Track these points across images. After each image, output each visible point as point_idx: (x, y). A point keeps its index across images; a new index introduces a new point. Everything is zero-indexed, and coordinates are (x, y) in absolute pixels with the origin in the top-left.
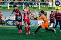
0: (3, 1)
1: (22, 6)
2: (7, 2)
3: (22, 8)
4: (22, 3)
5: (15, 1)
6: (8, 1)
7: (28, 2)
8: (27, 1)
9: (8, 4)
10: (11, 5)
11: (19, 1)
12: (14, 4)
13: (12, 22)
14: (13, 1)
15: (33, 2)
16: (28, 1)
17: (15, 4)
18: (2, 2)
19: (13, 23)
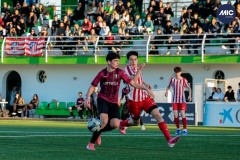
0: (128, 35)
1: (196, 52)
2: (142, 38)
3: (195, 58)
4: (197, 42)
5: (171, 33)
6: (145, 34)
7: (220, 36)
8: (215, 34)
9: (146, 43)
10: (156, 47)
11: (185, 32)
12: (167, 42)
13: (161, 112)
14: (165, 33)
15: (236, 36)
16: (219, 31)
17: (172, 43)
18: (123, 38)
19: (163, 114)
